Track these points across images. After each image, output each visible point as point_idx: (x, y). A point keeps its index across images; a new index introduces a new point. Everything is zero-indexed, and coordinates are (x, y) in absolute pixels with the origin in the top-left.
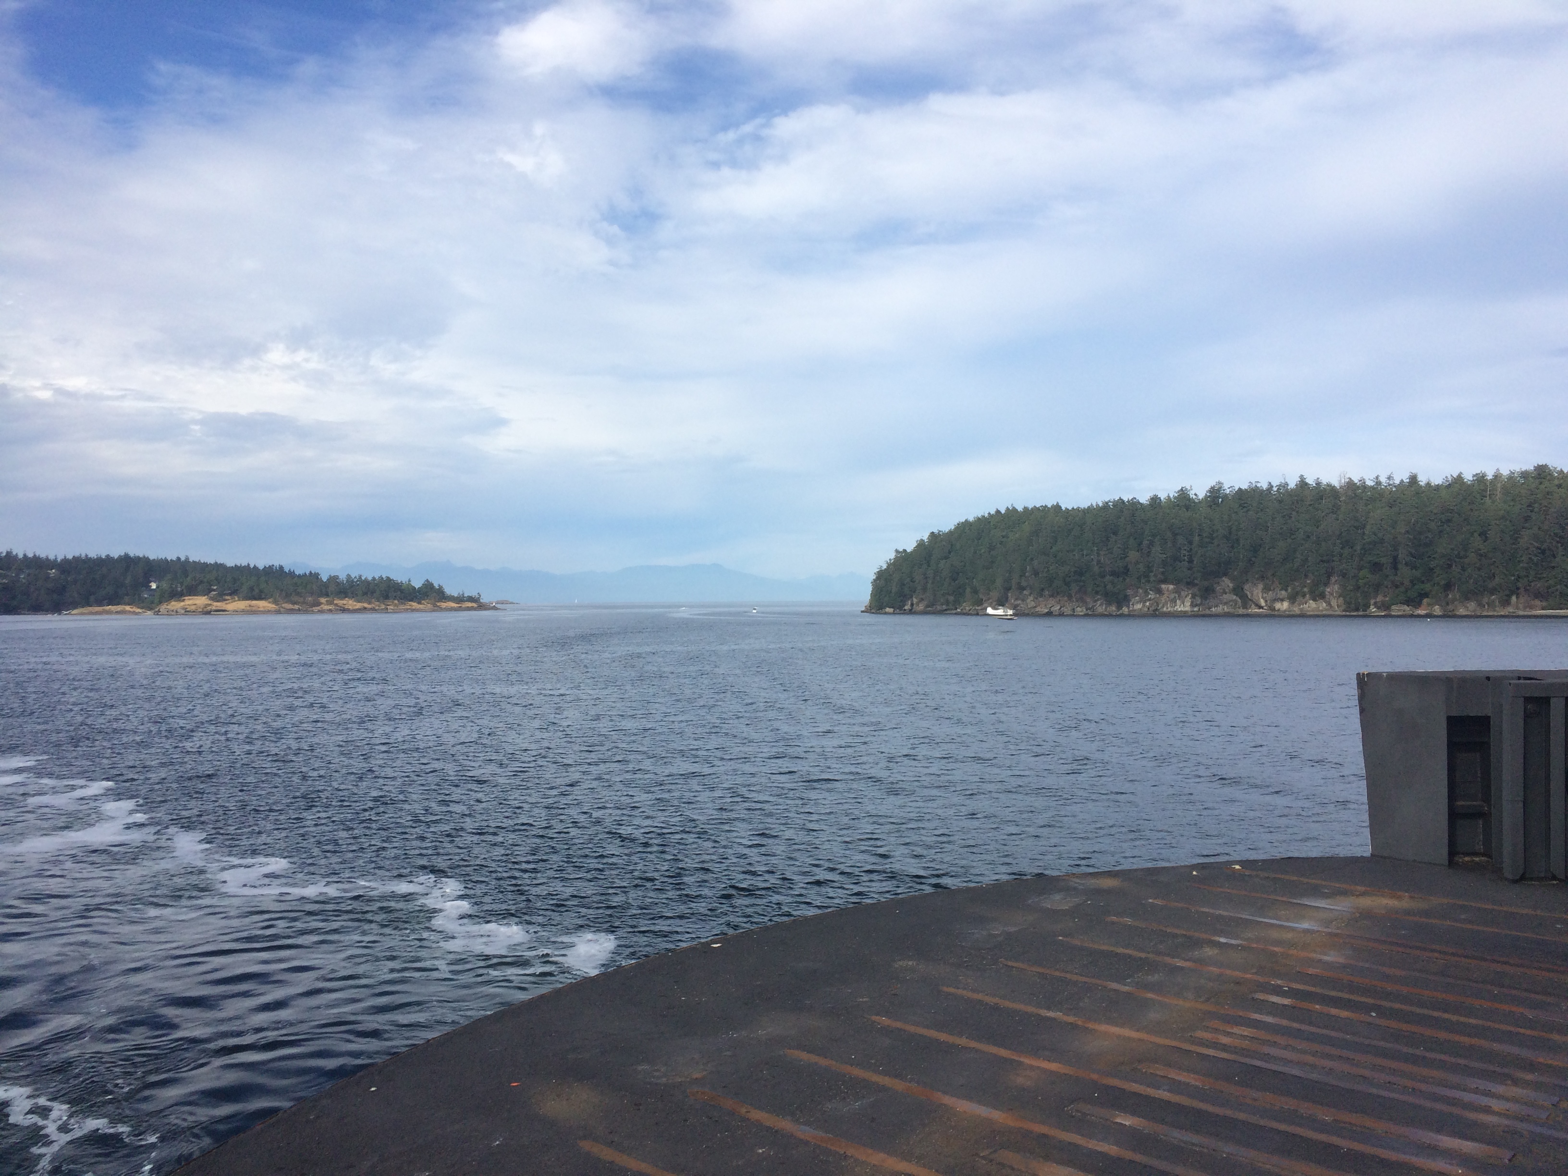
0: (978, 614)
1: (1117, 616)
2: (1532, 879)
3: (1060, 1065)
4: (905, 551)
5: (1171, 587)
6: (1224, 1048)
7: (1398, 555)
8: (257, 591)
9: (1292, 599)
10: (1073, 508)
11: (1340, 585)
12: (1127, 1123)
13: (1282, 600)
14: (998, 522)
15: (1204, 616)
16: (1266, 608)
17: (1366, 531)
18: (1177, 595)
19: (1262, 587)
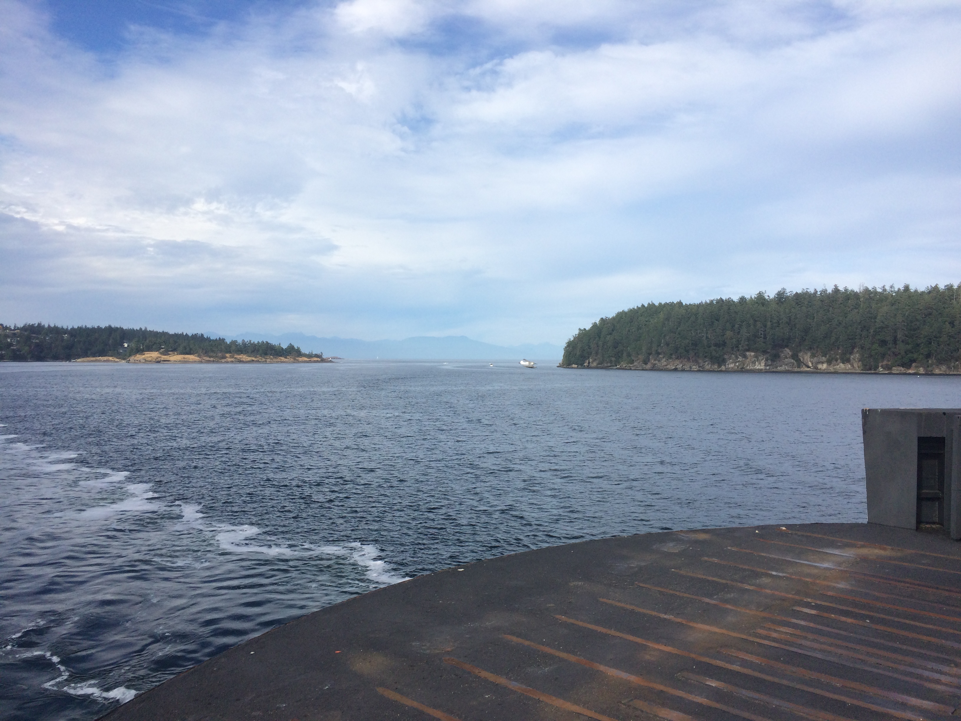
0: (631, 369)
1: (718, 371)
3: (672, 648)
4: (585, 329)
5: (753, 354)
6: (774, 640)
7: (897, 336)
8: (188, 350)
9: (829, 362)
10: (690, 304)
11: (860, 354)
12: (714, 685)
13: (823, 363)
14: (643, 312)
15: (773, 372)
16: (812, 367)
17: (877, 320)
18: (756, 359)
19: (810, 354)
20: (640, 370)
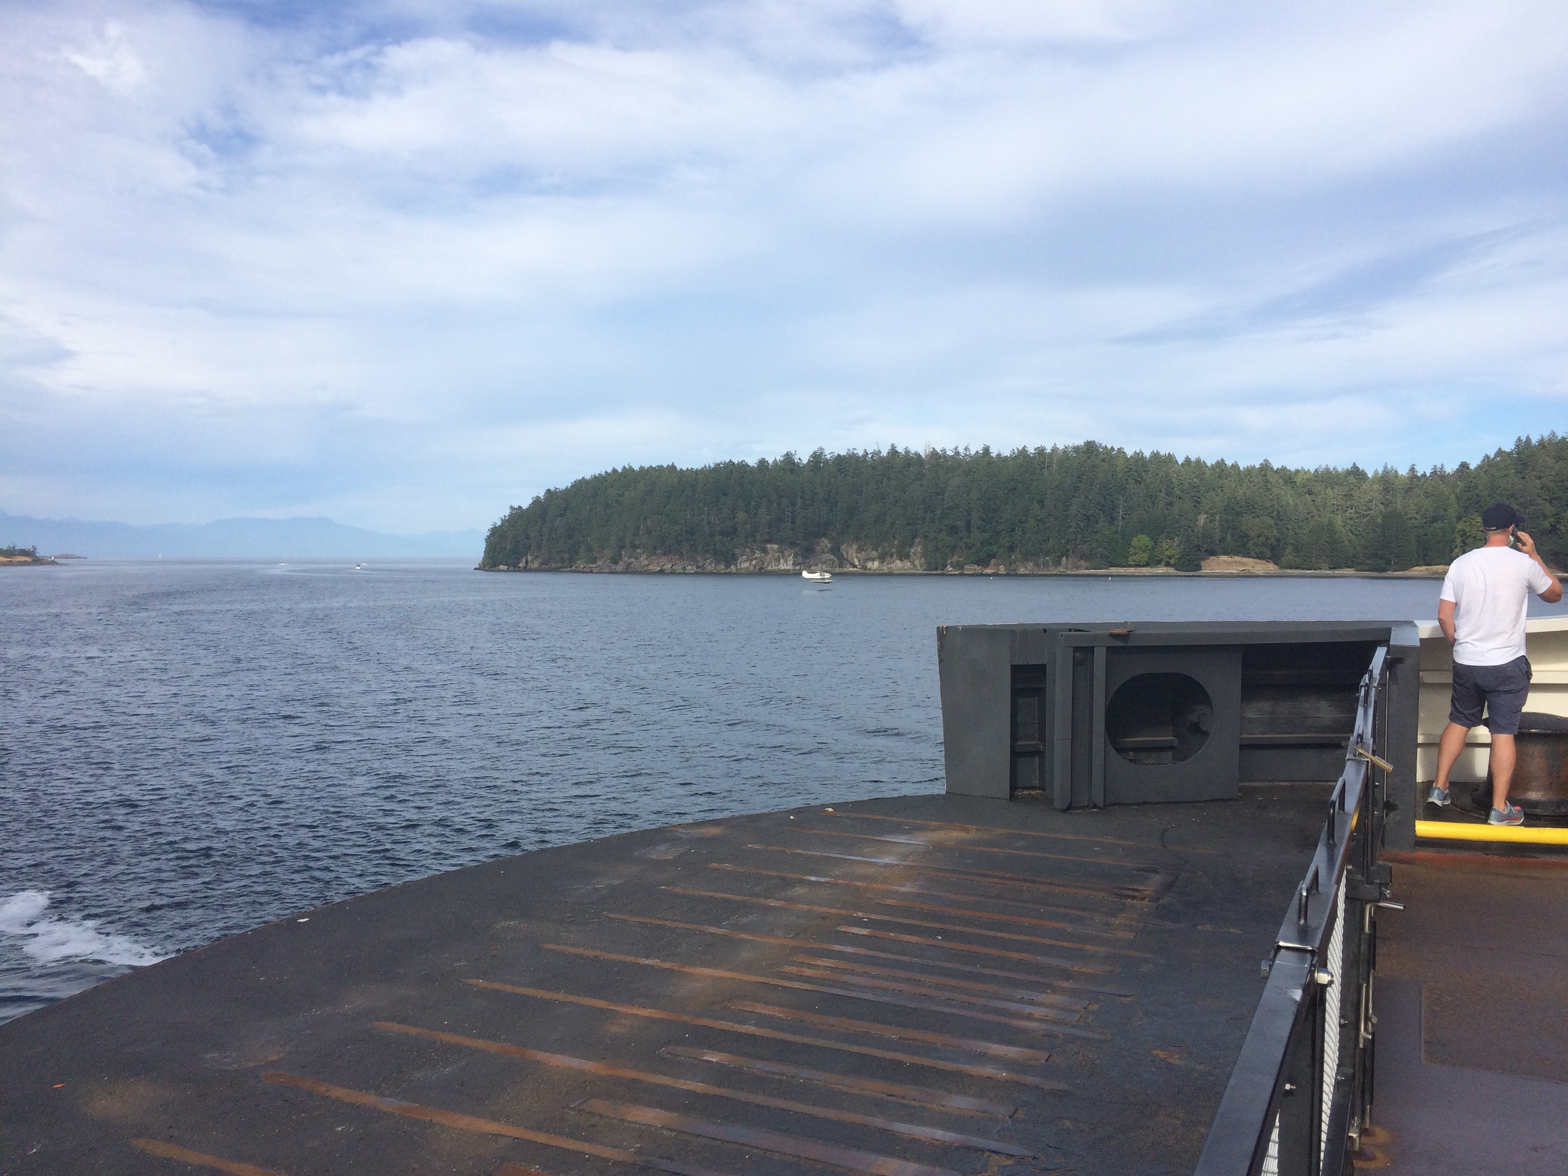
0: (592, 572)
1: (725, 574)
2: (1077, 808)
3: (654, 1011)
4: (520, 507)
5: (776, 546)
6: (807, 980)
7: (971, 520)
9: (882, 559)
10: (687, 469)
11: (922, 546)
12: (714, 1060)
13: (873, 560)
16: (859, 567)
17: (945, 497)
18: (780, 555)
19: (856, 547)
20: (606, 573)
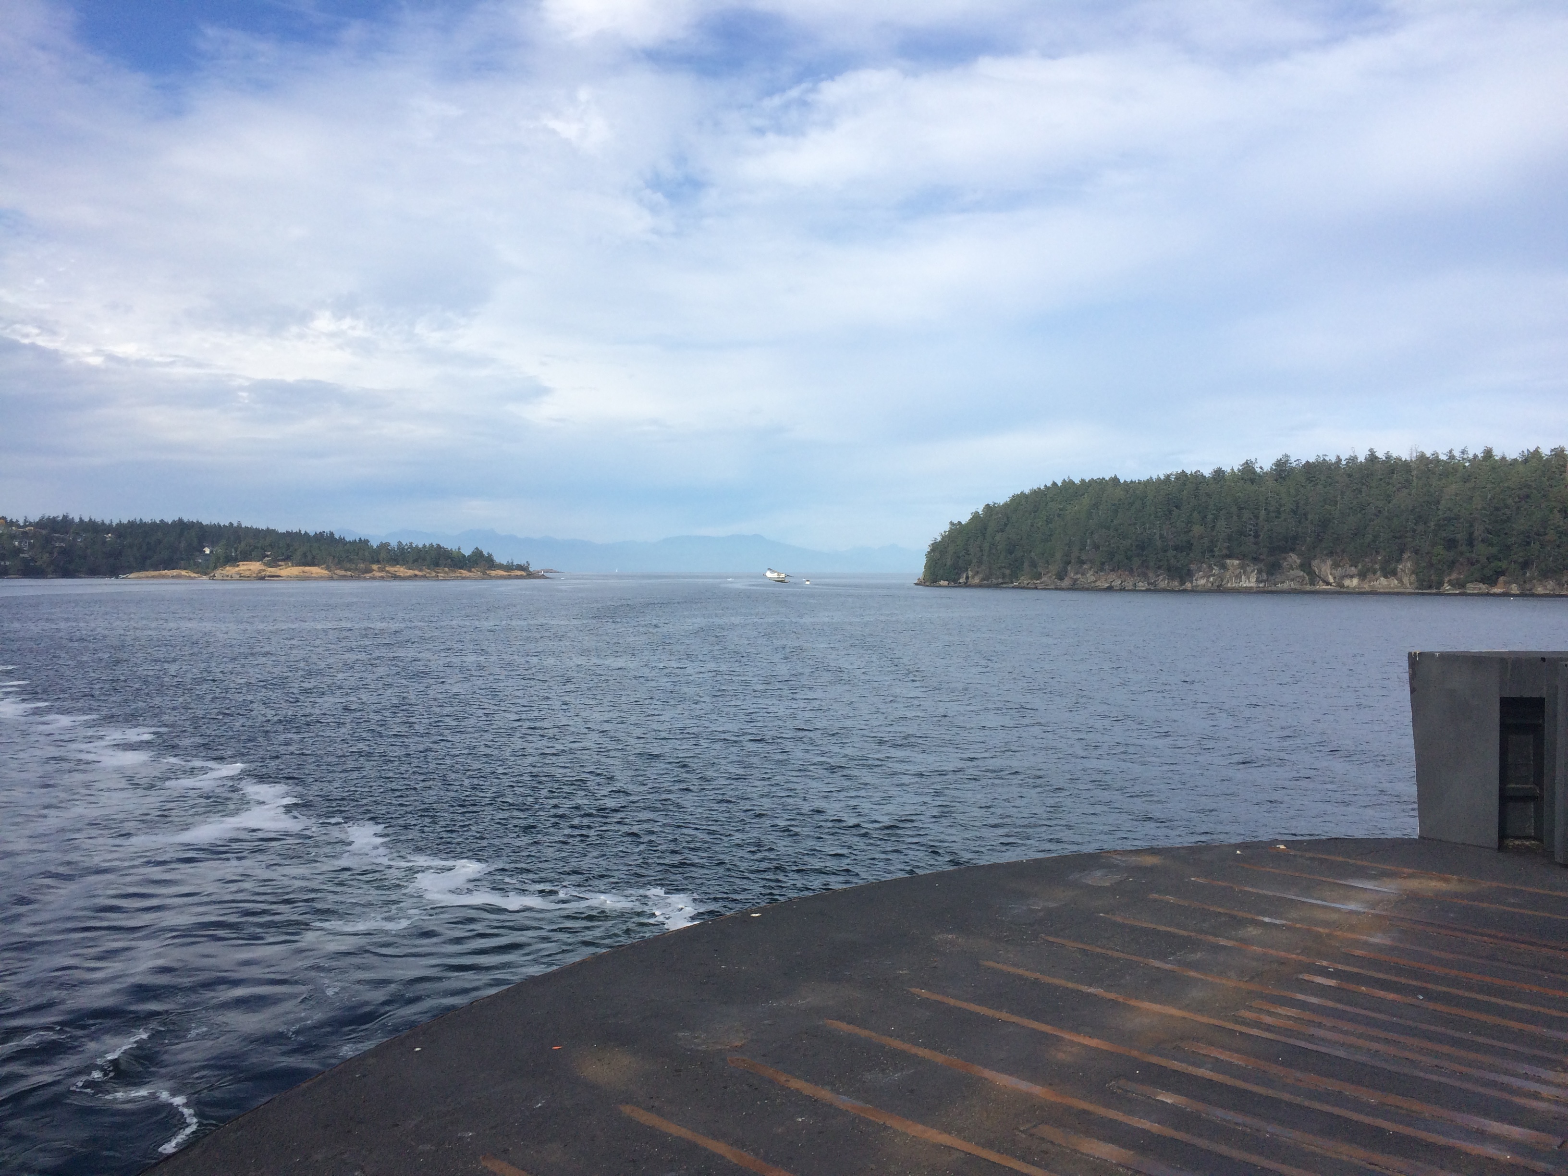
0: (1036, 588)
1: (1179, 591)
3: (1099, 1041)
4: (960, 523)
5: (1236, 562)
6: (1269, 1028)
7: (1473, 533)
8: (309, 558)
9: (1362, 575)
10: (1132, 481)
11: (1413, 562)
12: (1169, 1101)
13: (1352, 577)
14: (1055, 495)
15: (1269, 592)
16: (1334, 584)
17: (1440, 507)
18: (1242, 571)
19: (1331, 563)
20: (1052, 589)
